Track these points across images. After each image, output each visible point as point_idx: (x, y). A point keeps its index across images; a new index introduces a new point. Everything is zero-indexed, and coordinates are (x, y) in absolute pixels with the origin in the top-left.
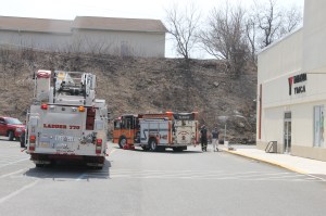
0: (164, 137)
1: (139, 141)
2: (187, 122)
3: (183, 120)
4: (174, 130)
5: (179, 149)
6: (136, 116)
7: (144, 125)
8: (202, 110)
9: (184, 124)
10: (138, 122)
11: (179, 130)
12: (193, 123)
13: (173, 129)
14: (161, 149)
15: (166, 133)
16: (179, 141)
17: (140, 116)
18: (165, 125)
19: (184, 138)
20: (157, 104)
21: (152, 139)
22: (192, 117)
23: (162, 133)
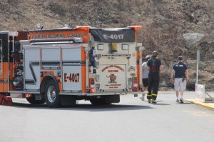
0: (73, 78)
1: (20, 87)
2: (118, 46)
3: (111, 42)
4: (93, 63)
5: (104, 102)
6: (14, 34)
7: (30, 53)
8: (150, 21)
9: (112, 51)
10: (18, 46)
11: (102, 62)
12: (131, 48)
13: (91, 60)
14: (67, 102)
15: (77, 70)
16: (103, 85)
17: (23, 35)
18: (74, 53)
19: (113, 79)
20: (57, 10)
21: (48, 81)
22: (130, 36)
23: (68, 70)
